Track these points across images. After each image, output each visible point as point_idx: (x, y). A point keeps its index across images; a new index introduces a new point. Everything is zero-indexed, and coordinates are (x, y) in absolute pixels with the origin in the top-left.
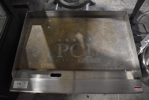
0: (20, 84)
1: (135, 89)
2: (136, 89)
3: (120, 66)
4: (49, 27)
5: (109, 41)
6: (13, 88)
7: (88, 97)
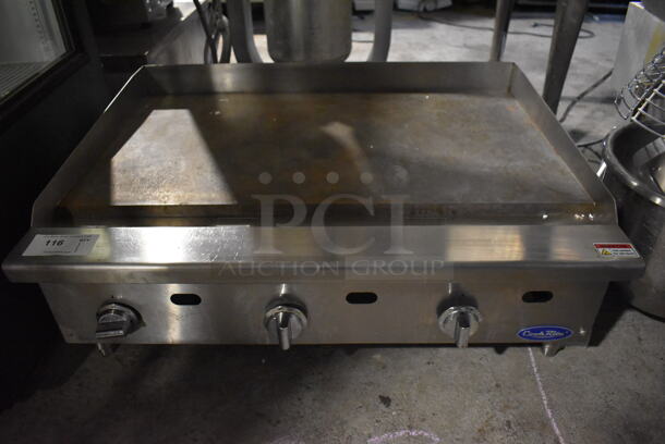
0: (61, 243)
2: (607, 250)
6: (24, 254)
7: (386, 401)
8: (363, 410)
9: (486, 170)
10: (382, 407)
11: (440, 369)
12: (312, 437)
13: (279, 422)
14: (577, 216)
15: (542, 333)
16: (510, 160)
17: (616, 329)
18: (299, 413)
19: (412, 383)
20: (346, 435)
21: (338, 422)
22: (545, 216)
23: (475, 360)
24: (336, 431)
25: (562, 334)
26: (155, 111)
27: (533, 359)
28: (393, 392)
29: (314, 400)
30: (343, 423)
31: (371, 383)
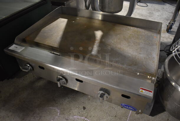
0: (17, 48)
1: (141, 90)
2: (143, 91)
3: (133, 65)
4: (74, 22)
5: (131, 43)
6: (9, 48)
7: (84, 108)
8: (77, 108)
9: (130, 55)
10: (82, 110)
11: (103, 106)
12: (62, 110)
13: (57, 103)
14: (148, 77)
15: (127, 107)
16: (140, 54)
17: (162, 114)
18: (63, 103)
19: (93, 106)
20: (70, 113)
21: (70, 109)
22: (138, 74)
23: (114, 107)
24: (68, 111)
25: (134, 110)
26: (60, 18)
27: (130, 113)
28: (88, 107)
29: (68, 101)
30: (71, 109)
31: (83, 103)
